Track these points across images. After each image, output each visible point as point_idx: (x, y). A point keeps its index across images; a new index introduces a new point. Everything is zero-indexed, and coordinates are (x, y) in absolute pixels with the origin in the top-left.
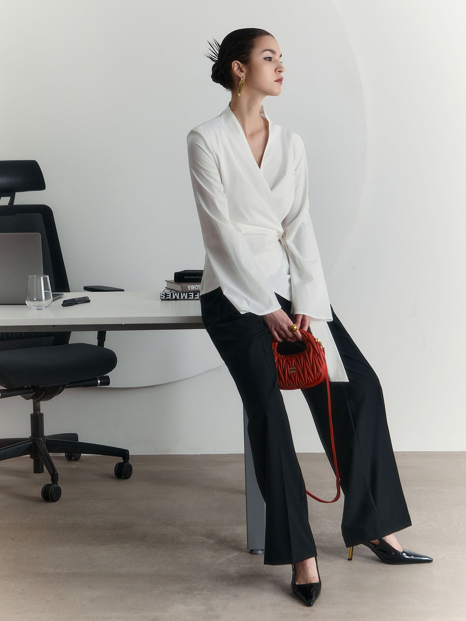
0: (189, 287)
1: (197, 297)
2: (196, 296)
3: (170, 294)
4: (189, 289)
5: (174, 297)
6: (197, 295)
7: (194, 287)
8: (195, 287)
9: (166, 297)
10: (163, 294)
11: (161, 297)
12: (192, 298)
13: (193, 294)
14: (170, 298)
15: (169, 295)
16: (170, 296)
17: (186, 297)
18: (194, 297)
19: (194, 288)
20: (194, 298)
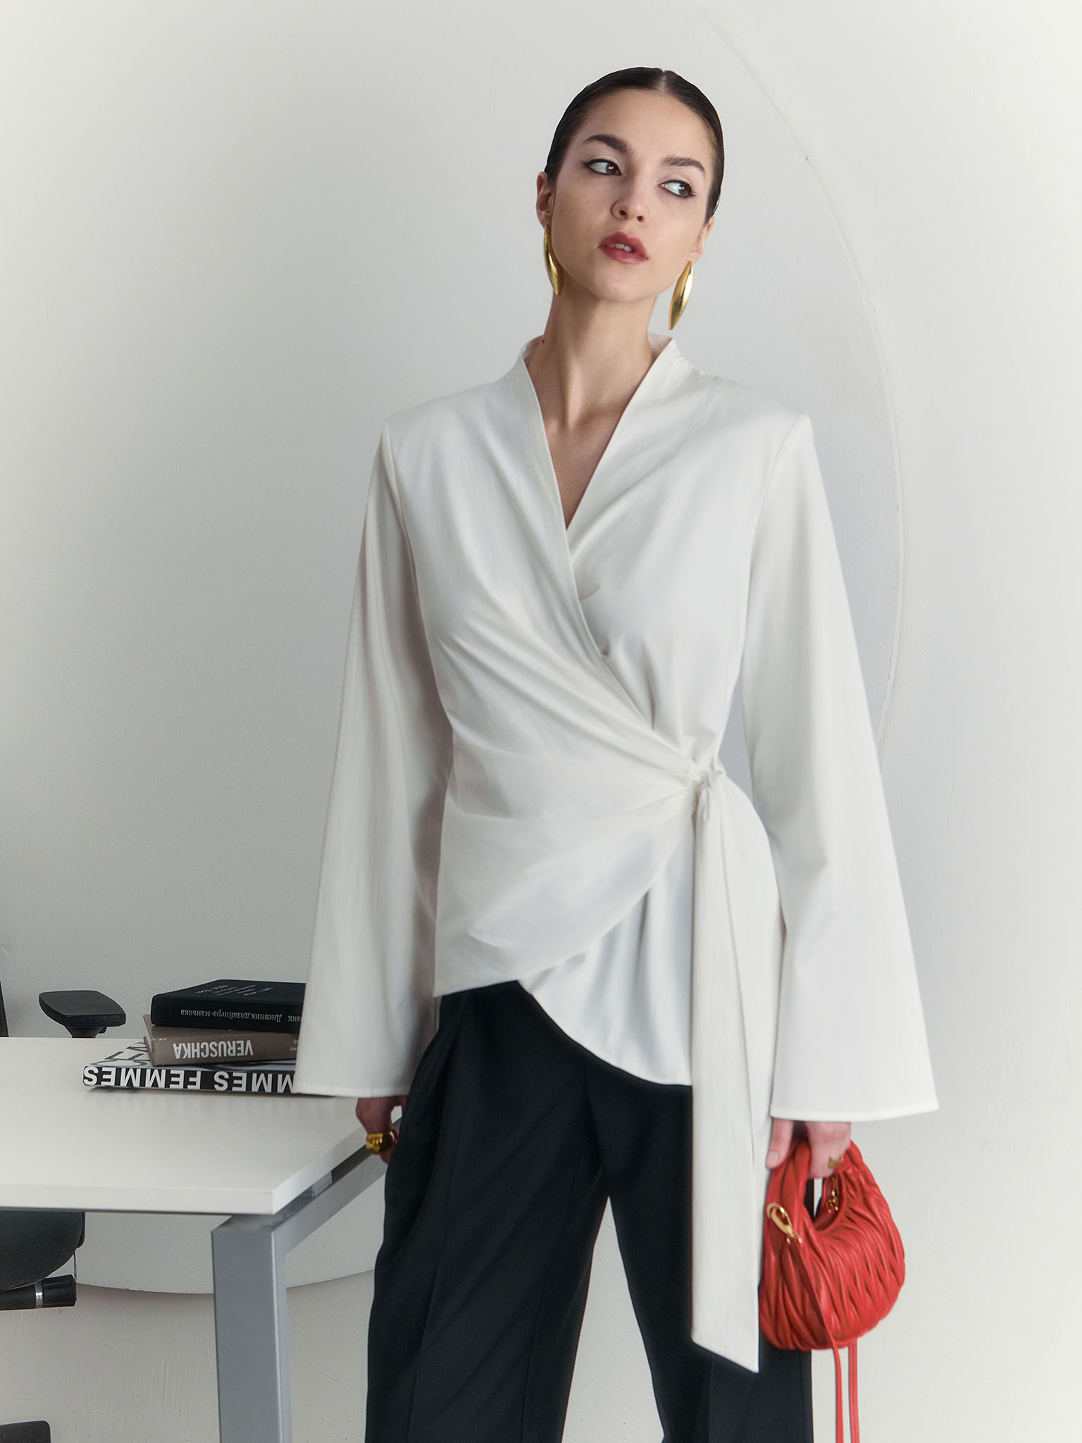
0: (177, 1049)
1: (194, 1083)
2: (191, 1079)
3: (114, 1071)
4: (178, 1056)
5: (124, 1083)
6: (195, 1077)
7: (196, 1048)
8: (198, 1050)
9: (100, 1080)
10: (91, 1072)
11: (86, 1081)
12: (181, 1086)
13: (182, 1073)
14: (112, 1083)
15: (109, 1073)
16: (113, 1077)
17: (161, 1084)
18: (186, 1083)
19: (194, 1051)
20: (185, 1086)
